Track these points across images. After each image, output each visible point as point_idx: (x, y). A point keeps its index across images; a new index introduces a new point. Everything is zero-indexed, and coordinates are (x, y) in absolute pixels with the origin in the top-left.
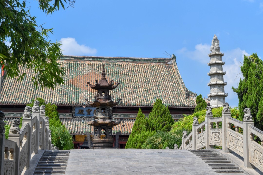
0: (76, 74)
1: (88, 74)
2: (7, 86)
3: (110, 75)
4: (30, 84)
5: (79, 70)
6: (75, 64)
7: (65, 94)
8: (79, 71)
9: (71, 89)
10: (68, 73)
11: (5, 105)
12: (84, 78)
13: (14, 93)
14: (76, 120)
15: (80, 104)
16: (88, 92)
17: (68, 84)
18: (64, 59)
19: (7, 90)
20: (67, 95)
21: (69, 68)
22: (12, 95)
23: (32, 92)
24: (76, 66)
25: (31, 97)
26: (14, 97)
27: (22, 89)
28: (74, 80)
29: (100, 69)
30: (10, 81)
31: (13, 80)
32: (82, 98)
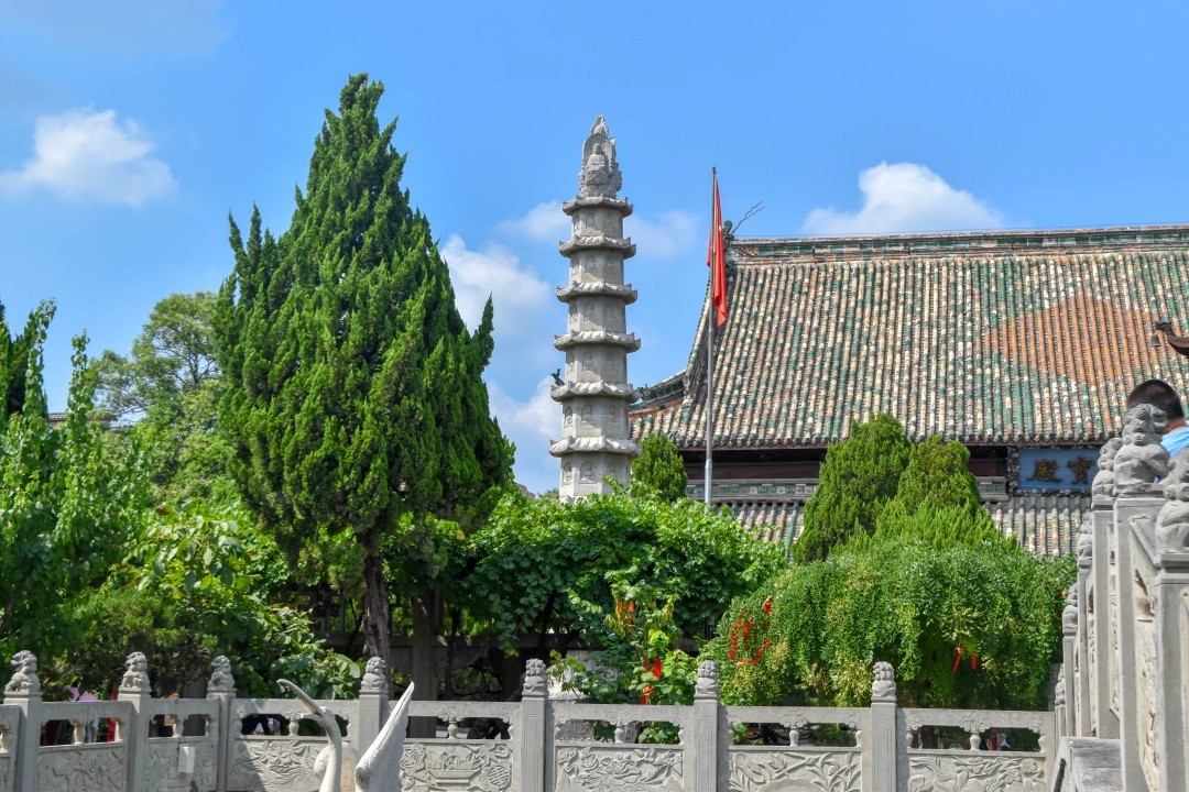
0: (1011, 309)
1: (1063, 304)
2: (728, 373)
3: (1163, 305)
4: (819, 358)
5: (1023, 290)
6: (1001, 266)
7: (973, 397)
8: (1023, 295)
9: (997, 375)
10: (977, 305)
11: (723, 449)
12: (1048, 324)
13: (759, 401)
14: (1024, 506)
15: (1042, 437)
16: (1073, 383)
17: (982, 353)
18: (955, 250)
19: (729, 388)
20: (979, 401)
21: (976, 283)
22: (750, 407)
23: (832, 394)
24: (1009, 274)
25: (830, 411)
26: (761, 415)
27: (790, 382)
28: (1004, 332)
29: (1114, 282)
30: (738, 349)
31: (750, 349)
32: (1047, 411)
